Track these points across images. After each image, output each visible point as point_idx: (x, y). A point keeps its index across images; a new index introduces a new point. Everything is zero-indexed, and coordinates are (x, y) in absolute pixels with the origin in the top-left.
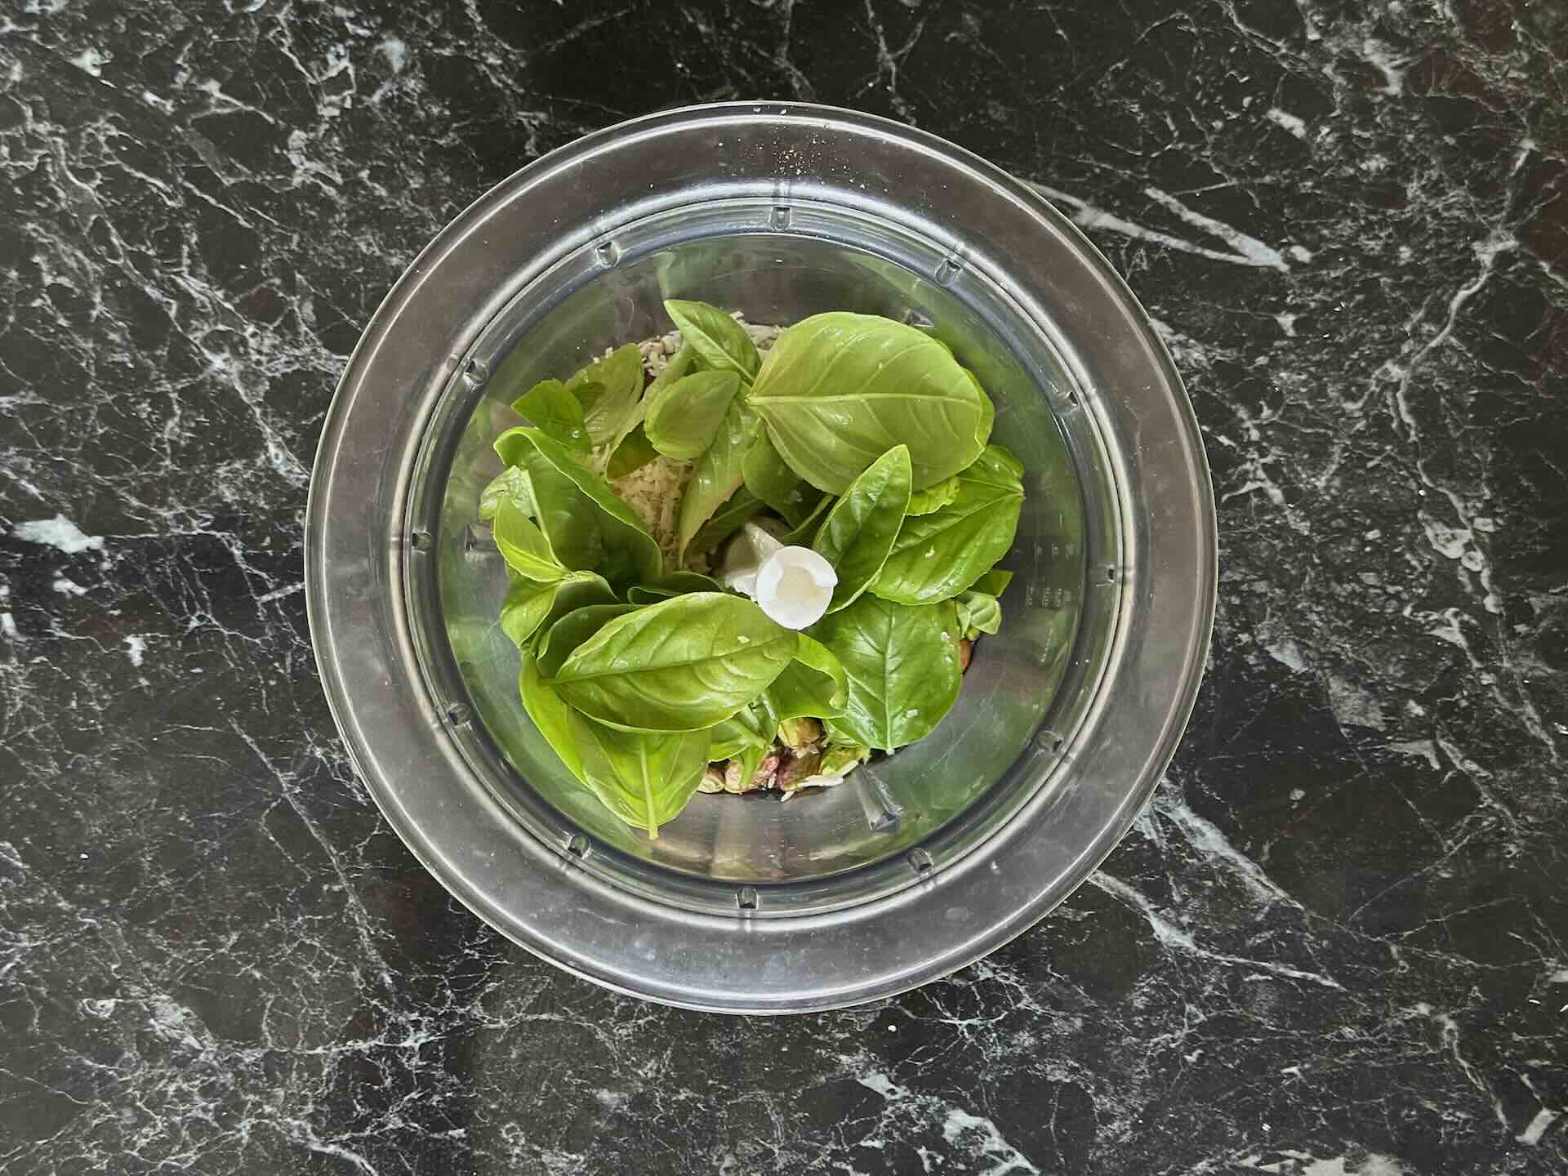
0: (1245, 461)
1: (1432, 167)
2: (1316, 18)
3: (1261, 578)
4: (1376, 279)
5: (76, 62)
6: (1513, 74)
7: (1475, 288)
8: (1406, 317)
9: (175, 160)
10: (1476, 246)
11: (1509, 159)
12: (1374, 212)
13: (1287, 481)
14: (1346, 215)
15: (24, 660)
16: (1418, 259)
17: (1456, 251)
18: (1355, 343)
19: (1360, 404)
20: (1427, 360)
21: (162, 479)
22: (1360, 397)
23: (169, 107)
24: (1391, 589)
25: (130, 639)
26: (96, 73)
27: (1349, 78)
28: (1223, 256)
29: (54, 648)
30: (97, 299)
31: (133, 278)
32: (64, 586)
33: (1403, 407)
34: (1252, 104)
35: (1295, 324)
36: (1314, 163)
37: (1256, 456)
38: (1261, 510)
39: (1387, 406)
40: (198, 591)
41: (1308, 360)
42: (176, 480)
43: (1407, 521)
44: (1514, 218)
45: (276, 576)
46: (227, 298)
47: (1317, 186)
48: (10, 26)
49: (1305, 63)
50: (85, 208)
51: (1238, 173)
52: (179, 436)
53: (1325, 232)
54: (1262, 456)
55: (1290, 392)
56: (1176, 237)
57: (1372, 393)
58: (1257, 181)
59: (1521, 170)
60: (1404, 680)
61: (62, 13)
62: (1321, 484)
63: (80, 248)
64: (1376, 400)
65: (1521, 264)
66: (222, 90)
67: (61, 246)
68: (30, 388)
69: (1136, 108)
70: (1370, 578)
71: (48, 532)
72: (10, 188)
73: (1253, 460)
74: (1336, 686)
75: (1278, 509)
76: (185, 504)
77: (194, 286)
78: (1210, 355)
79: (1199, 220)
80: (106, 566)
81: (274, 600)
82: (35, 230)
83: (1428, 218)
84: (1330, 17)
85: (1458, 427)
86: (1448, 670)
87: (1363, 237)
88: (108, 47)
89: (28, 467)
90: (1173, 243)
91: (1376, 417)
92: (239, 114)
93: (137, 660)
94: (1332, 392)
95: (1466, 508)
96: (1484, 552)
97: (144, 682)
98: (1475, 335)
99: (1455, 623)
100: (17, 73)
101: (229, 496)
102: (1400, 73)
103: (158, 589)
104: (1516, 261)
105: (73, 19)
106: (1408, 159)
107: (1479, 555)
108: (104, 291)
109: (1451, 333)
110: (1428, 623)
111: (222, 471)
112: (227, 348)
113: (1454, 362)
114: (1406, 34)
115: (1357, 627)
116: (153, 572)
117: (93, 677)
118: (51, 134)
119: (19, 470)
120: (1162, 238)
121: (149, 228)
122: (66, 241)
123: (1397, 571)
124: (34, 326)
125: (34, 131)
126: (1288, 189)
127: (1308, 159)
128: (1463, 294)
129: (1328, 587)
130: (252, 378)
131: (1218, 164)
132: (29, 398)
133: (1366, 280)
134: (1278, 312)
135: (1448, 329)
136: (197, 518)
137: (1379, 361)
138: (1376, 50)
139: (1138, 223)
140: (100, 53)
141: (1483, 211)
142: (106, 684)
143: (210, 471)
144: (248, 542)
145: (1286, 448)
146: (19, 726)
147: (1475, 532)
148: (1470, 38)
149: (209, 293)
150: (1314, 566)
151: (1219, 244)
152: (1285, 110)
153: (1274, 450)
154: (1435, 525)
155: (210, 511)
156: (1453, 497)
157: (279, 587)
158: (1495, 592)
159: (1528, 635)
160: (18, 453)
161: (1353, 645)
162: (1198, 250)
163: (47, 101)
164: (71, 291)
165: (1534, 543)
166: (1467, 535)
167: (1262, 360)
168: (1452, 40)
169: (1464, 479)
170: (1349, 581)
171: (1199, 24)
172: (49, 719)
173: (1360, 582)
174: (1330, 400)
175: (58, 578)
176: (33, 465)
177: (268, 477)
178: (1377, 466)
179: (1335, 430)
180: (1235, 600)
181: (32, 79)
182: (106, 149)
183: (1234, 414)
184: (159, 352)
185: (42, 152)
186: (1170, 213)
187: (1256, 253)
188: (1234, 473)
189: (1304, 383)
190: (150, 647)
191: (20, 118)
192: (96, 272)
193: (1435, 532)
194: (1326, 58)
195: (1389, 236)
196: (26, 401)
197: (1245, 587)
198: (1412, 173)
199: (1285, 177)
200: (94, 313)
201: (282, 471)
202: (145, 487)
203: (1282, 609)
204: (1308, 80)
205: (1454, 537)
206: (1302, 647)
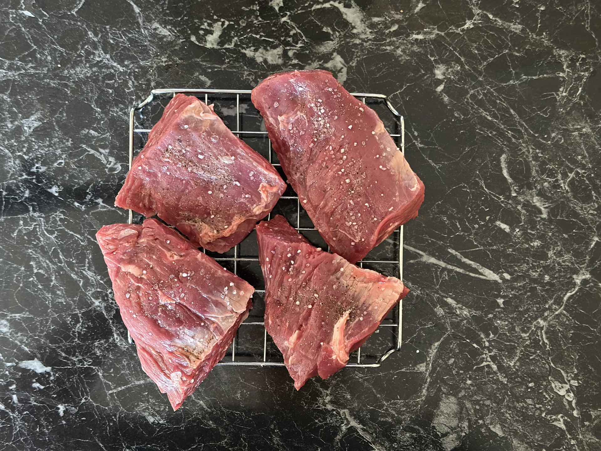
0: (483, 354)
1: (558, 246)
2: (515, 188)
3: (488, 399)
4: (536, 287)
5: (49, 190)
6: (592, 212)
7: (573, 293)
8: (547, 302)
9: (85, 227)
10: (575, 276)
11: (588, 244)
12: (536, 262)
13: (499, 362)
14: (524, 262)
15: (20, 413)
16: (552, 280)
17: (566, 278)
18: (527, 310)
19: (528, 335)
20: (554, 319)
21: (74, 346)
22: (528, 332)
23: (83, 208)
24: (537, 406)
25: (59, 406)
26: (57, 194)
27: (527, 211)
28: (477, 276)
29: (32, 409)
30: (53, 279)
31: (67, 271)
32: (36, 385)
33: (544, 336)
34: (489, 219)
35: (504, 303)
36: (513, 242)
37: (487, 352)
38: (488, 373)
39: (538, 336)
40: (85, 389)
41: (508, 316)
42: (79, 346)
43: (545, 380)
44: (590, 267)
45: (115, 383)
46: (101, 279)
47: (514, 251)
48: (25, 176)
49: (511, 204)
50: (50, 245)
51: (484, 245)
52: (81, 330)
53: (516, 268)
54: (489, 352)
55: (501, 328)
56: (459, 268)
57: (533, 330)
58: (491, 248)
59: (593, 248)
60: (541, 441)
61: (45, 172)
62: (512, 364)
63: (48, 259)
64: (534, 333)
65: (592, 284)
66: (103, 202)
67: (41, 259)
68: (27, 311)
69: (445, 219)
70: (529, 401)
71: (31, 365)
72: (23, 236)
73: (486, 354)
74: (515, 442)
75: (495, 373)
76: (83, 356)
77: (90, 274)
78: (471, 313)
79: (468, 262)
80: (52, 378)
81: (113, 393)
82: (31, 252)
83: (556, 265)
84: (521, 187)
85: (565, 345)
86: (559, 437)
87: (531, 271)
88: (61, 185)
89: (25, 340)
90: (458, 270)
91: (533, 340)
92: (109, 211)
93: (62, 414)
94: (517, 329)
95: (567, 376)
96: (574, 394)
97: (64, 422)
98: (573, 310)
99: (562, 420)
100: (27, 194)
101: (98, 353)
102: (547, 210)
103: (70, 388)
104: (590, 283)
105: (49, 174)
106: (549, 242)
107: (572, 395)
108: (56, 275)
109: (564, 309)
110: (551, 420)
111: (96, 344)
112: (100, 297)
113: (565, 320)
114: (550, 195)
115: (524, 420)
116: (69, 381)
117: (46, 420)
118: (39, 217)
119: (21, 342)
120: (454, 268)
121: (74, 253)
122: (43, 257)
123: (540, 399)
124: (29, 288)
125: (32, 215)
126: (503, 251)
127: (511, 240)
128: (569, 294)
129: (513, 403)
130: (109, 309)
131: (476, 241)
132: (26, 315)
133: (531, 288)
134: (497, 298)
135: (562, 307)
136: (86, 361)
137: (536, 319)
138: (538, 200)
139: (445, 262)
140: (59, 187)
141: (577, 263)
142: (50, 422)
143: (92, 343)
144: (105, 371)
145: (498, 350)
146: (18, 437)
147: (571, 386)
148: (575, 197)
149: (95, 277)
150: (508, 395)
151: (475, 271)
152: (502, 222)
153: (494, 350)
154: (555, 382)
155: (92, 359)
156: (562, 371)
157: (115, 388)
158: (577, 409)
159: (589, 426)
160: (21, 335)
161: (522, 427)
162: (467, 273)
163: (38, 205)
164: (44, 275)
165: (593, 391)
166: (567, 387)
167: (490, 316)
168: (568, 198)
169: (567, 365)
170: (521, 403)
171: (470, 189)
172: (28, 435)
173: (526, 403)
174: (516, 332)
175: (34, 382)
176: (27, 340)
177: (113, 346)
178: (534, 359)
179: (518, 344)
180: (478, 407)
181: (33, 196)
182: (59, 223)
183: (480, 336)
184: (75, 299)
185: (36, 223)
186: (457, 258)
187: (490, 275)
188: (479, 358)
189: (507, 325)
190: (67, 409)
191: (28, 211)
192: (53, 268)
193: (555, 385)
194: (518, 203)
195: (541, 271)
196: (25, 316)
197: (481, 402)
198: (550, 247)
199: (502, 247)
200: (52, 284)
201: (119, 344)
202: (67, 349)
203: (496, 412)
204: (511, 211)
205: (562, 387)
206: (503, 427)
